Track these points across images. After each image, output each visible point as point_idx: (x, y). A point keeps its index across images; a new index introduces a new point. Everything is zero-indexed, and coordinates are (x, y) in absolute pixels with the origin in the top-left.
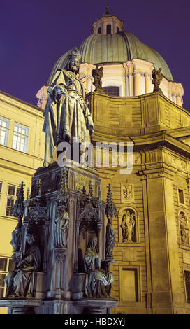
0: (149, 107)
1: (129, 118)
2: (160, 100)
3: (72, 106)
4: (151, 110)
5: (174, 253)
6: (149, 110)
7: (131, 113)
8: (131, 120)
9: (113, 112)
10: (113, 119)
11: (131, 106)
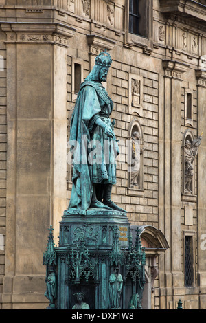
5: (60, 201)
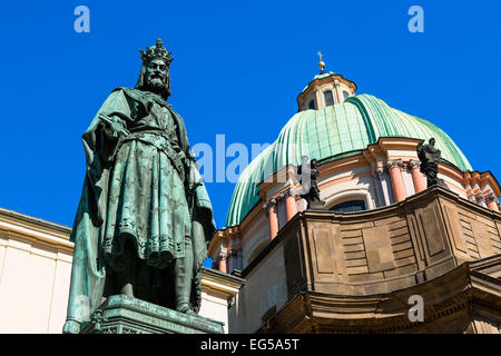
0: (425, 221)
1: (386, 255)
2: (444, 202)
3: (146, 163)
4: (430, 229)
6: (426, 228)
7: (390, 242)
8: (392, 257)
9: (351, 249)
10: (354, 263)
11: (387, 228)
